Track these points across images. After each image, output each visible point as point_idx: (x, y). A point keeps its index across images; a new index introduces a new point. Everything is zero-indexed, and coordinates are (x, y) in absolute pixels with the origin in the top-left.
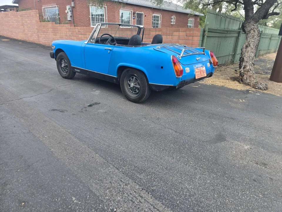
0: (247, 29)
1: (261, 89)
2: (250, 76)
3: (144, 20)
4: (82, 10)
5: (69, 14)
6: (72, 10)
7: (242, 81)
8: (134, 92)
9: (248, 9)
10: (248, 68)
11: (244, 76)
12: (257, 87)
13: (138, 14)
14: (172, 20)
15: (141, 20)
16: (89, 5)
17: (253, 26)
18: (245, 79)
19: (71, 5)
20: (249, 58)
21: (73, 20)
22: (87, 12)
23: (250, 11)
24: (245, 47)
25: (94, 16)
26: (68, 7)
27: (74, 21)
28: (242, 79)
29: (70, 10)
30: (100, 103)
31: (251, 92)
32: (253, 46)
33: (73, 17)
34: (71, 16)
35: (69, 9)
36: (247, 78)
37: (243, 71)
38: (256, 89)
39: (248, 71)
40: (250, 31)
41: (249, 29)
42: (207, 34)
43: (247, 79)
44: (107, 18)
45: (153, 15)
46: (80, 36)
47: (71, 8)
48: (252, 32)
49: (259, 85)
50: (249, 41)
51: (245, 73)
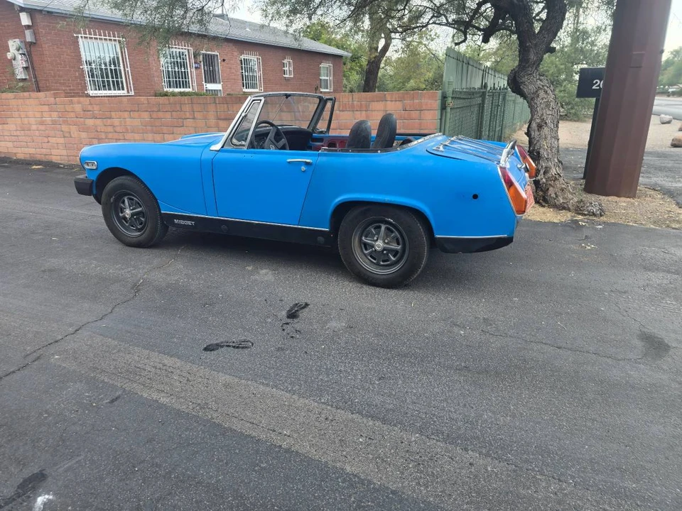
0: (529, 88)
1: (594, 214)
2: (562, 190)
3: (222, 70)
4: (59, 50)
5: (20, 63)
6: (27, 52)
7: (545, 200)
8: (382, 263)
9: (527, 47)
10: (553, 171)
11: (548, 189)
12: (586, 213)
13: (206, 55)
14: (285, 69)
15: (214, 71)
16: (78, 37)
17: (539, 82)
18: (553, 195)
19: (25, 37)
20: (551, 150)
21: (35, 77)
22: (73, 54)
23: (531, 49)
24: (536, 129)
25: (93, 65)
26: (13, 44)
27: (36, 81)
28: (544, 197)
29: (21, 52)
30: (307, 305)
31: (584, 224)
32: (552, 125)
33: (33, 68)
34: (26, 68)
35: (18, 50)
36: (556, 194)
37: (544, 180)
38: (585, 215)
39: (556, 179)
40: (536, 91)
41: (532, 88)
42: (451, 104)
43: (557, 197)
44: (129, 69)
45: (242, 57)
46: (90, 122)
47: (23, 46)
48: (542, 93)
49: (588, 207)
50: (542, 115)
51: (550, 185)
